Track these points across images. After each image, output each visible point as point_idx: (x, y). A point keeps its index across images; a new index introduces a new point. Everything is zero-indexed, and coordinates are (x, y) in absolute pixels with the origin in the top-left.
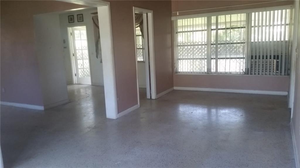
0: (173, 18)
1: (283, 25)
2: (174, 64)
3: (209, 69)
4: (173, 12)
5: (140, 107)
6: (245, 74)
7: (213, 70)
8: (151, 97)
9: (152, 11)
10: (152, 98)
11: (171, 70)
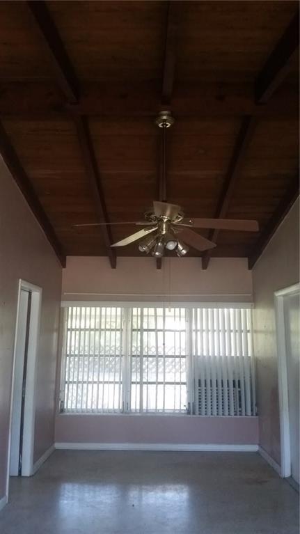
0: (63, 304)
1: (249, 331)
2: (60, 391)
3: (126, 403)
4: (65, 294)
5: (9, 502)
6: (189, 413)
7: (135, 405)
8: (20, 471)
9: (41, 289)
10: (23, 475)
11: (52, 404)
